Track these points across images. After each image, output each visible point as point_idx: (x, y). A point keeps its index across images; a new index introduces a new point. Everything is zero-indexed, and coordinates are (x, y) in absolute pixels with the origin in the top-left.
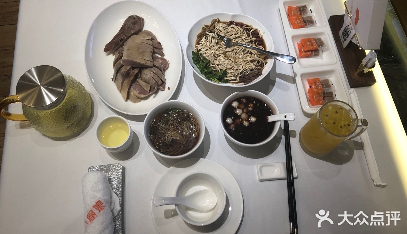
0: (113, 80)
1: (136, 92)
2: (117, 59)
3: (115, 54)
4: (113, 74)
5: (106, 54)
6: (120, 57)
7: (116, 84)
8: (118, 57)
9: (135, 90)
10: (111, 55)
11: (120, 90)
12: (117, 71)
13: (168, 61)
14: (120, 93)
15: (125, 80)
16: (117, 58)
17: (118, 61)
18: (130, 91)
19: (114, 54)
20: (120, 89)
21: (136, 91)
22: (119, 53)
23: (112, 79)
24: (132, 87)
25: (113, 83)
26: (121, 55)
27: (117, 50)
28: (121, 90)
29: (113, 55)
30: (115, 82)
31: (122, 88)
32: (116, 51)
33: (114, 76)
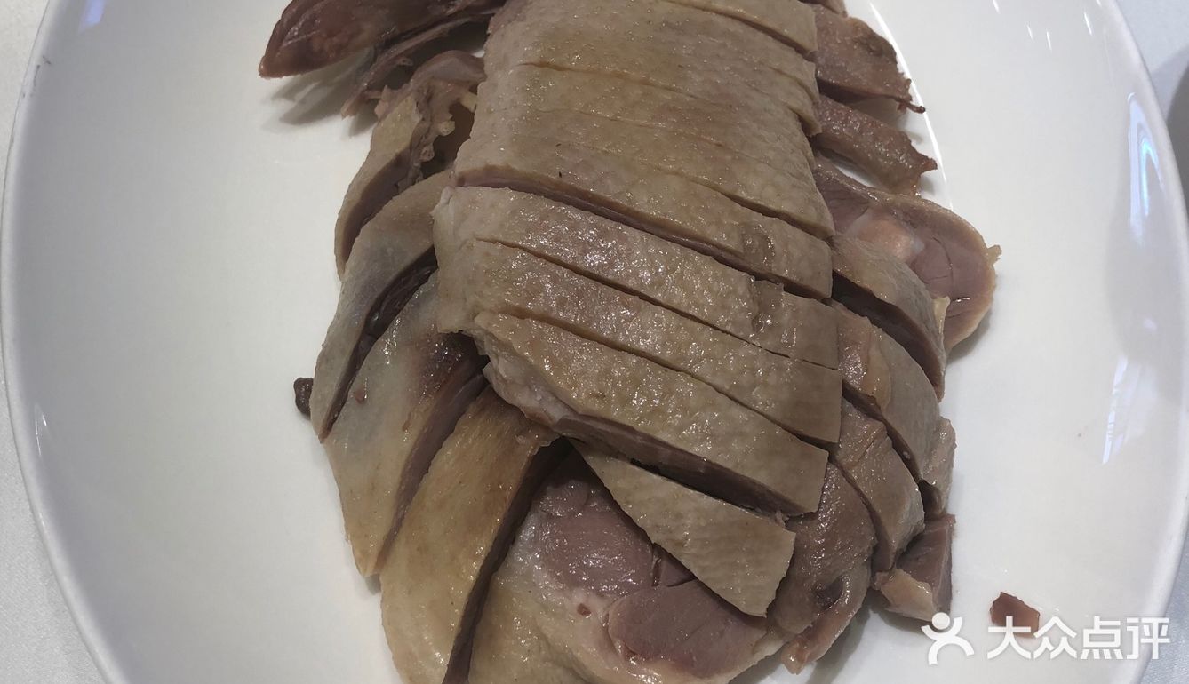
0: (303, 406)
1: (584, 610)
2: (399, 163)
3: (379, 110)
4: (322, 338)
5: (286, 106)
6: (427, 153)
7: (341, 468)
8: (402, 146)
9: (573, 582)
10: (337, 126)
11: (374, 547)
12: (374, 309)
13: (996, 251)
14: (375, 584)
15: (450, 430)
16: (390, 154)
17: (395, 190)
18: (502, 582)
19: (365, 112)
20: (377, 536)
21: (579, 597)
22: (426, 101)
23: (303, 389)
24: (527, 533)
25: (299, 436)
26: (445, 128)
27: (408, 72)
28: (385, 554)
29: (358, 129)
30: (327, 429)
31: (398, 525)
32: (397, 78)
33: (324, 359)
